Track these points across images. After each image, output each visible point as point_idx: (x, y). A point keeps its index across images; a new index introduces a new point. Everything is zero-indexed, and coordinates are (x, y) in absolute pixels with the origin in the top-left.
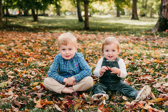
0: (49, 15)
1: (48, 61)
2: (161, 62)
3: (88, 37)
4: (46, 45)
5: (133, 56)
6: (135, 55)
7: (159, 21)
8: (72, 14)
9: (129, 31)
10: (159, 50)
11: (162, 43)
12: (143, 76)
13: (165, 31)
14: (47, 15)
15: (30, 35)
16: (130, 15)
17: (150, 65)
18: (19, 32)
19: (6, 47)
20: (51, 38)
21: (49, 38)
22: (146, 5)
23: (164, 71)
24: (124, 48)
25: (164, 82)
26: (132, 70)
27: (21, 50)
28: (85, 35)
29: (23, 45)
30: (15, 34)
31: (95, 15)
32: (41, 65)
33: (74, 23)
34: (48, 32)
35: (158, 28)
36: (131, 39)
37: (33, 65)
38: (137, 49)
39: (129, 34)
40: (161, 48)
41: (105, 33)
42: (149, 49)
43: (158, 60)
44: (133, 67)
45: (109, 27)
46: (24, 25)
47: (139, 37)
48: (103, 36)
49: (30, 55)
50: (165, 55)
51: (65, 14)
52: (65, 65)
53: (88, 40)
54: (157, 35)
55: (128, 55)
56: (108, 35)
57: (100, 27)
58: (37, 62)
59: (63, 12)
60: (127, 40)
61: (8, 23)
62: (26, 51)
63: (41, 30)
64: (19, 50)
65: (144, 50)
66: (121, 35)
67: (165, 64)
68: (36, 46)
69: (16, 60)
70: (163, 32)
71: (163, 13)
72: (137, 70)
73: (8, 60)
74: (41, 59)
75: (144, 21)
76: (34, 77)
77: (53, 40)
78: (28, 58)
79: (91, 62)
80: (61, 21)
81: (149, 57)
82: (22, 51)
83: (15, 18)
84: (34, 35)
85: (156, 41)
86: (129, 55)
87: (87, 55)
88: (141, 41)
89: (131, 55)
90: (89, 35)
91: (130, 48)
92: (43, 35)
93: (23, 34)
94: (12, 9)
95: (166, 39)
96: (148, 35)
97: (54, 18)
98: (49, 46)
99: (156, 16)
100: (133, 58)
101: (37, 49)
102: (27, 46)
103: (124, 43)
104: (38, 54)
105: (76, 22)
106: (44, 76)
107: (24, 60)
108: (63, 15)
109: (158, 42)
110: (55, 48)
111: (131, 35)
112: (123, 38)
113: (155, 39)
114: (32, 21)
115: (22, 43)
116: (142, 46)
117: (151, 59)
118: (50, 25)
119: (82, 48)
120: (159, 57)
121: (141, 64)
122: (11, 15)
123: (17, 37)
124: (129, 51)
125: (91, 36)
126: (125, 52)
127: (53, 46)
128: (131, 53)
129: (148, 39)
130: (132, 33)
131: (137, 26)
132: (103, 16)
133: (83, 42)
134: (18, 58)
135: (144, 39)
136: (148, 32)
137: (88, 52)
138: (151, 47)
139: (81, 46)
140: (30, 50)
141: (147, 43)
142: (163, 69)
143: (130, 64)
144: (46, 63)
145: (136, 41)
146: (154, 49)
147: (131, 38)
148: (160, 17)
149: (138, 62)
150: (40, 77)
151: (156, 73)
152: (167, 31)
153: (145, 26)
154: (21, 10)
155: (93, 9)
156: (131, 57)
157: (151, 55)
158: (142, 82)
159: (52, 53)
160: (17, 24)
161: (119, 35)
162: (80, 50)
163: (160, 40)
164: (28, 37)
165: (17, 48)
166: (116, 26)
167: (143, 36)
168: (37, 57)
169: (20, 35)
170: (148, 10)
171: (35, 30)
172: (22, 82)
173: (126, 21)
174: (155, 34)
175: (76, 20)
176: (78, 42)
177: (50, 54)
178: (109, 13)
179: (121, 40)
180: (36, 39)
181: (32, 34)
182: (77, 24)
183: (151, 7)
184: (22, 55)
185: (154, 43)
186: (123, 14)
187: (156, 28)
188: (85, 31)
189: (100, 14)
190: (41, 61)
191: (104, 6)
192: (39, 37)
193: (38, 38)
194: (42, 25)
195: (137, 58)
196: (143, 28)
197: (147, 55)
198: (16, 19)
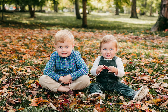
0: (47, 11)
1: (44, 58)
2: (160, 62)
3: (85, 34)
4: (42, 42)
5: (131, 56)
6: (134, 54)
7: (159, 20)
8: (70, 11)
9: (128, 30)
10: (158, 49)
11: (162, 42)
12: (142, 76)
13: (164, 30)
14: (44, 12)
15: (27, 31)
16: (129, 13)
17: (148, 65)
18: (15, 28)
19: (2, 43)
20: (48, 35)
21: (46, 35)
22: (146, 3)
23: (163, 71)
24: (122, 47)
25: (162, 83)
26: (130, 69)
27: (16, 46)
28: (82, 33)
29: (19, 41)
30: (11, 30)
31: (94, 13)
32: (37, 62)
33: (71, 20)
34: (45, 29)
35: (157, 28)
36: (130, 38)
37: (29, 62)
38: (135, 48)
39: (128, 33)
40: (160, 47)
41: (103, 31)
42: (148, 48)
43: (157, 59)
44: (131, 67)
45: (108, 25)
46: (21, 21)
47: (138, 36)
48: (101, 34)
49: (26, 51)
50: (164, 55)
51: (63, 11)
52: (61, 62)
53: (85, 38)
54: (156, 34)
55: (126, 54)
56: (106, 33)
57: (99, 25)
58: (32, 59)
59: (60, 9)
60: (126, 39)
61: (4, 19)
62: (22, 48)
63: (37, 27)
64: (15, 47)
65: (143, 50)
66: (119, 33)
67: (164, 64)
68: (32, 43)
69: (11, 57)
70: (162, 31)
71: (163, 12)
72: (136, 70)
73: (3, 57)
74: (37, 56)
75: (144, 20)
76: (29, 74)
77: (50, 37)
78: (24, 55)
79: (88, 60)
80: (58, 18)
81: (148, 56)
82: (18, 48)
83: (11, 14)
84: (30, 31)
85: (156, 40)
86: (128, 55)
87: (84, 53)
88: (140, 40)
89: (130, 54)
90: (86, 33)
91: (128, 47)
92: (40, 31)
93: (19, 31)
94: (8, 5)
95: (165, 38)
96: (147, 34)
97: (51, 15)
98: (46, 43)
99: (156, 15)
100: (131, 58)
101: (34, 46)
102: (23, 43)
103: (123, 42)
104: (34, 51)
105: (74, 20)
106: (39, 73)
107: (19, 57)
108: (60, 11)
109: (157, 42)
110: (52, 46)
111: (130, 34)
112: (121, 36)
113: (154, 39)
114: (29, 18)
115: (18, 40)
116: (140, 45)
117: (150, 59)
118: (47, 22)
119: (79, 46)
120: (158, 57)
121: (139, 64)
122: (7, 10)
123: (13, 33)
124: (127, 50)
125: (89, 34)
126: (124, 52)
127: (50, 43)
128: (130, 53)
129: (147, 38)
130: (131, 31)
131: (136, 24)
132: (101, 14)
133: (81, 40)
134: (14, 55)
135: (143, 38)
136: (147, 31)
137: (86, 50)
138: (150, 46)
139: (78, 44)
140: (26, 47)
141: (146, 42)
142: (161, 69)
143: (128, 64)
144: (42, 61)
145: (135, 40)
146: (153, 49)
147: (129, 36)
148: (160, 16)
149: (136, 61)
150: (36, 74)
151: (154, 73)
152: (166, 30)
153: (144, 25)
154: (18, 6)
155: (91, 6)
156: (129, 57)
157: (150, 54)
158: (140, 82)
159: (49, 50)
160: (13, 20)
161: (118, 33)
162: (77, 48)
163: (159, 39)
164: (24, 33)
165: (13, 45)
166: (115, 24)
167: (142, 35)
168: (33, 54)
169: (16, 32)
170: (148, 9)
171: (31, 26)
172: (17, 79)
173: (126, 20)
174: (154, 33)
175: (74, 17)
176: (75, 40)
177: (46, 51)
178: (108, 11)
179: (119, 39)
180: (33, 36)
181: (29, 31)
182: (75, 21)
183: (151, 6)
184: (18, 51)
185: (153, 42)
186: (122, 12)
187: (155, 27)
188: (83, 29)
189: (99, 12)
190: (37, 59)
191: (103, 4)
192: (36, 34)
193: (34, 35)
194: (39, 21)
195: (135, 58)
196: (142, 27)
197: (145, 54)
198: (13, 15)
